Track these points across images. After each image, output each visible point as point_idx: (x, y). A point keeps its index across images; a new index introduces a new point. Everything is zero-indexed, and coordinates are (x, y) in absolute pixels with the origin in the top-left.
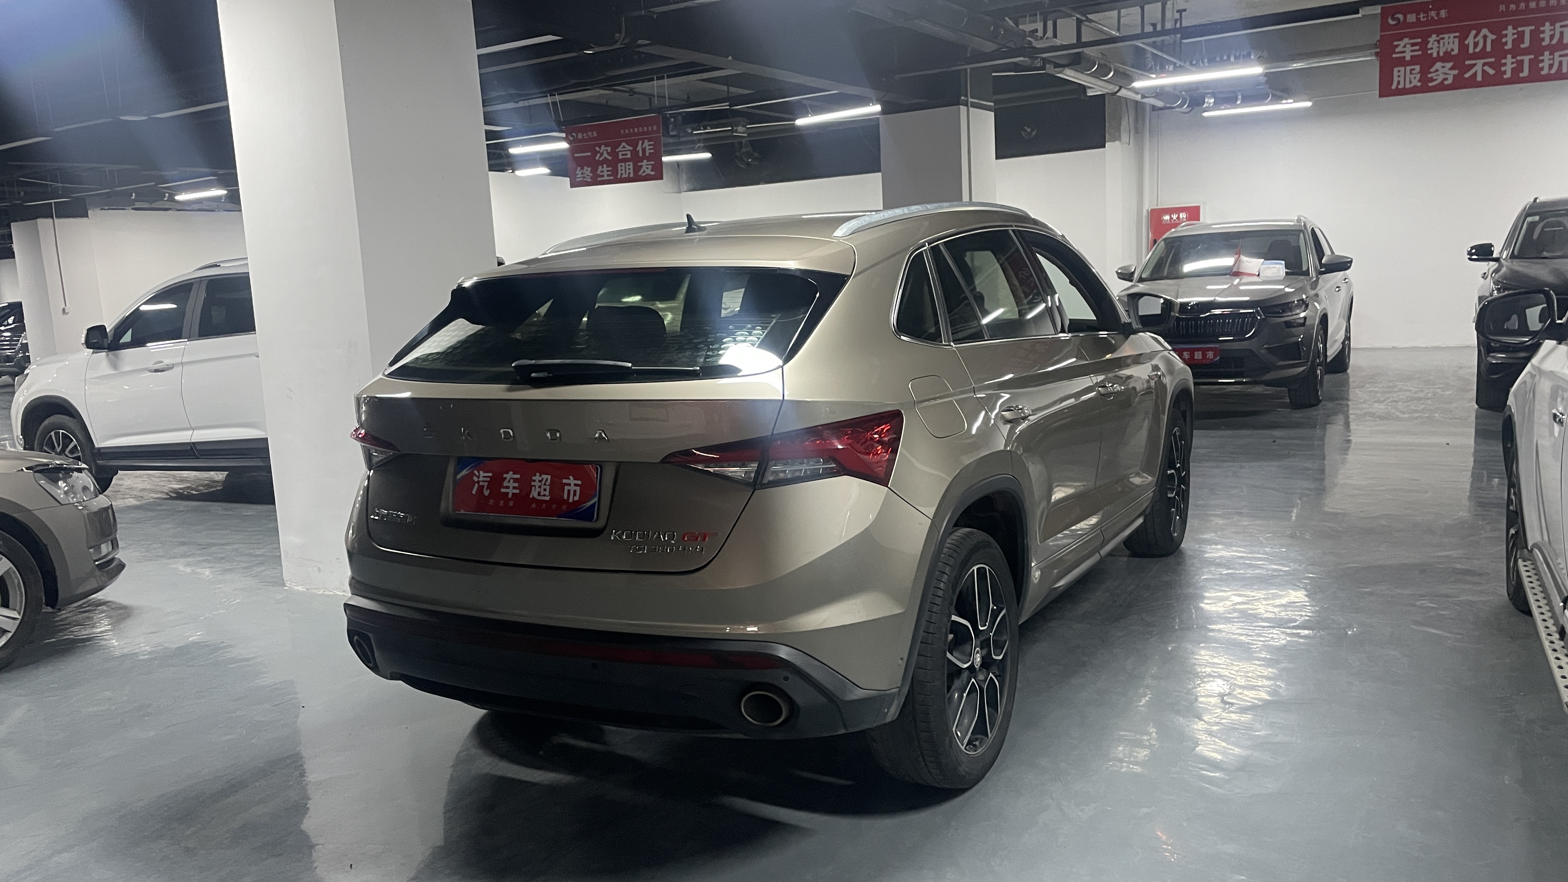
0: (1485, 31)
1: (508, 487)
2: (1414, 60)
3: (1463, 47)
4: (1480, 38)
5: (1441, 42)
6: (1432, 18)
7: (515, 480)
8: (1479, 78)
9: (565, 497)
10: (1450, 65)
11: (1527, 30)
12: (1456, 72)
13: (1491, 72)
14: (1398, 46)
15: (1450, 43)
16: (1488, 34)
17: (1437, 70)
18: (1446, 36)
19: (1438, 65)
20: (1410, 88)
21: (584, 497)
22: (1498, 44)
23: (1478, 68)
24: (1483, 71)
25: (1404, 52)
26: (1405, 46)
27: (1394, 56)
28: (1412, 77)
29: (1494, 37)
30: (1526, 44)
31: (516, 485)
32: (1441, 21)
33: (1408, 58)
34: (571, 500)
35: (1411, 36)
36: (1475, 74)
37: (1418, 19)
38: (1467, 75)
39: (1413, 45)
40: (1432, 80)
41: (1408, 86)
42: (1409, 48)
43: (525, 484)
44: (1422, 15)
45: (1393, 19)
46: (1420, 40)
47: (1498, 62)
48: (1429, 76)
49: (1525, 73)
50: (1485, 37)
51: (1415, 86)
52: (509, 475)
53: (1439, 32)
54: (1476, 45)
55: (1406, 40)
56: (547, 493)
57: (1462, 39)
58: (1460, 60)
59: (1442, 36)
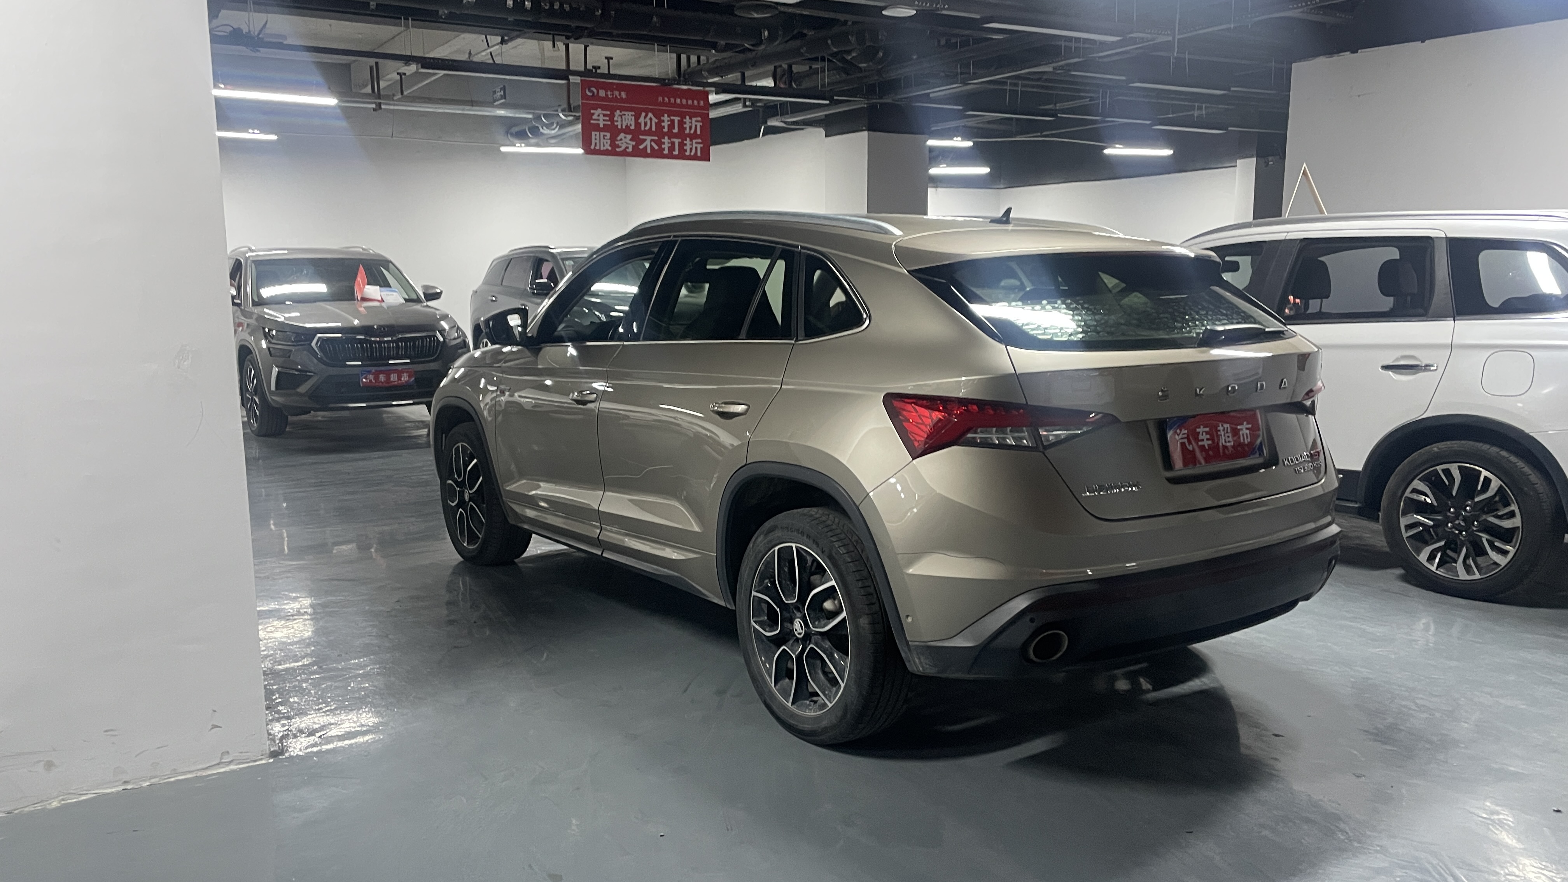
0: (650, 115)
1: (1203, 440)
2: (606, 128)
3: (638, 124)
4: (648, 120)
5: (623, 117)
6: (616, 96)
7: (1207, 433)
8: (649, 151)
9: (1242, 441)
10: (629, 137)
11: (676, 119)
12: (634, 143)
13: (656, 147)
14: (593, 114)
15: (626, 119)
16: (653, 117)
17: (621, 140)
18: (626, 113)
19: (622, 135)
20: (603, 150)
21: (1254, 437)
22: (659, 125)
23: (648, 143)
24: (651, 146)
25: (598, 120)
26: (599, 116)
27: (592, 122)
28: (605, 141)
29: (657, 121)
30: (676, 130)
31: (1208, 436)
32: (622, 100)
33: (601, 126)
34: (1246, 442)
35: (604, 108)
36: (646, 147)
37: (607, 95)
38: (641, 147)
39: (604, 115)
40: (619, 147)
41: (602, 148)
42: (601, 118)
43: (1214, 435)
44: (609, 93)
45: (590, 91)
46: (609, 113)
47: (660, 139)
48: (617, 143)
49: (676, 152)
50: (651, 119)
51: (607, 150)
52: (1200, 430)
53: (622, 109)
54: (646, 124)
55: (599, 111)
56: (1230, 439)
57: (637, 118)
58: (636, 133)
59: (623, 113)
